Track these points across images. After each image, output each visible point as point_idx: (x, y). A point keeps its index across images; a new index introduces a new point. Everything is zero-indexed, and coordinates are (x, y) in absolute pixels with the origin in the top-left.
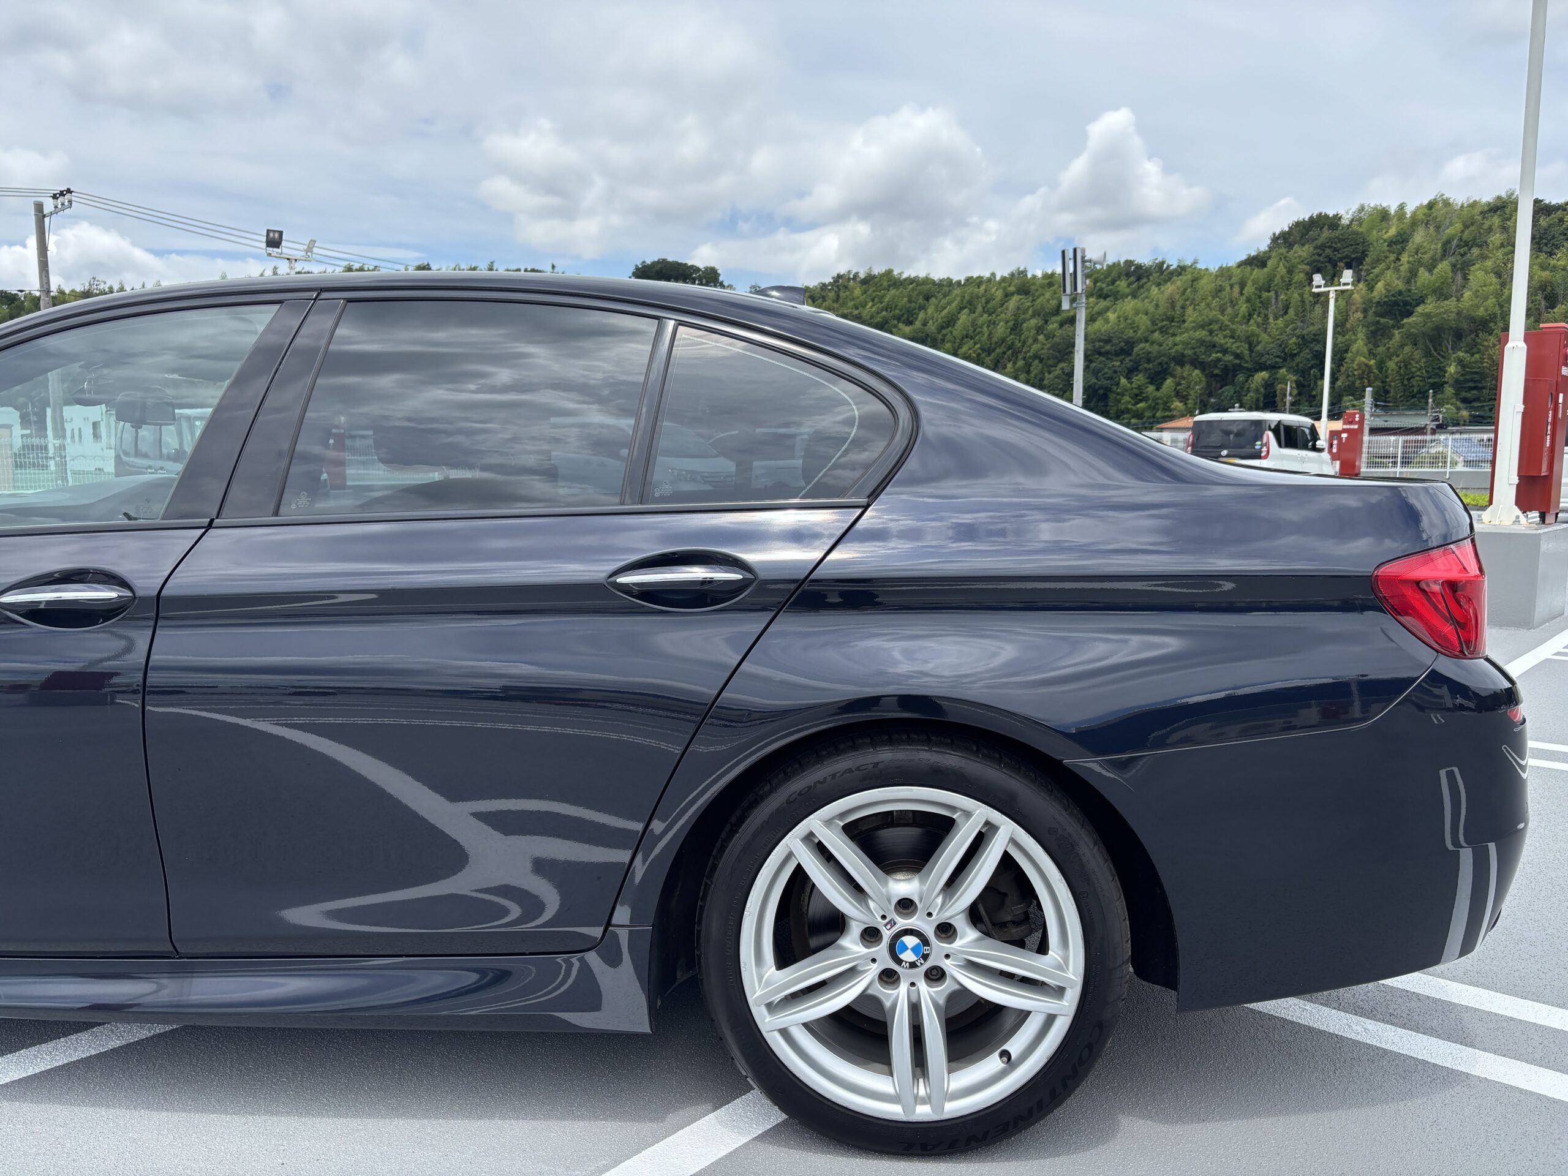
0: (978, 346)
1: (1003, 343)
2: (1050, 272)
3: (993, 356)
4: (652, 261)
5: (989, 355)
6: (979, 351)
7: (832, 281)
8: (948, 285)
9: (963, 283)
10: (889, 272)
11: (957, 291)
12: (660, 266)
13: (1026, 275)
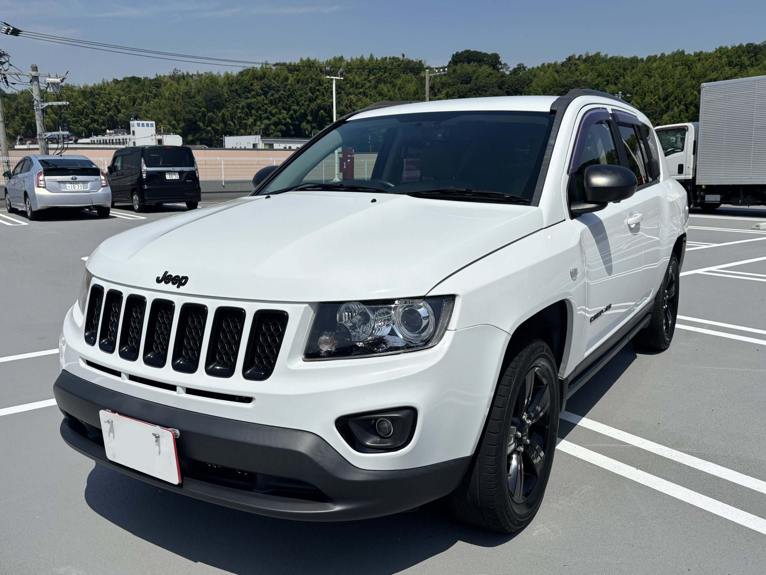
0: (656, 97)
1: (671, 95)
2: (698, 51)
3: (666, 102)
4: (461, 51)
5: (664, 102)
6: (657, 100)
7: (566, 60)
8: (634, 61)
9: (645, 59)
10: (598, 54)
11: (640, 65)
12: (466, 54)
13: (684, 54)
